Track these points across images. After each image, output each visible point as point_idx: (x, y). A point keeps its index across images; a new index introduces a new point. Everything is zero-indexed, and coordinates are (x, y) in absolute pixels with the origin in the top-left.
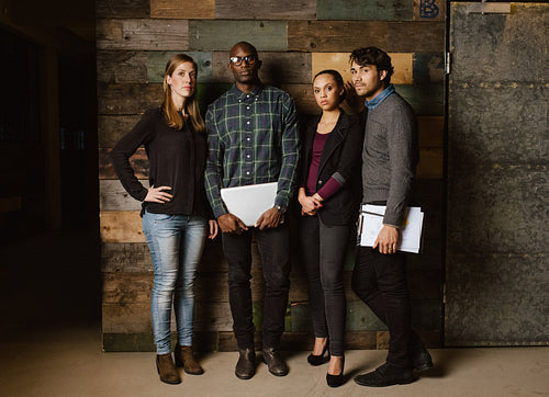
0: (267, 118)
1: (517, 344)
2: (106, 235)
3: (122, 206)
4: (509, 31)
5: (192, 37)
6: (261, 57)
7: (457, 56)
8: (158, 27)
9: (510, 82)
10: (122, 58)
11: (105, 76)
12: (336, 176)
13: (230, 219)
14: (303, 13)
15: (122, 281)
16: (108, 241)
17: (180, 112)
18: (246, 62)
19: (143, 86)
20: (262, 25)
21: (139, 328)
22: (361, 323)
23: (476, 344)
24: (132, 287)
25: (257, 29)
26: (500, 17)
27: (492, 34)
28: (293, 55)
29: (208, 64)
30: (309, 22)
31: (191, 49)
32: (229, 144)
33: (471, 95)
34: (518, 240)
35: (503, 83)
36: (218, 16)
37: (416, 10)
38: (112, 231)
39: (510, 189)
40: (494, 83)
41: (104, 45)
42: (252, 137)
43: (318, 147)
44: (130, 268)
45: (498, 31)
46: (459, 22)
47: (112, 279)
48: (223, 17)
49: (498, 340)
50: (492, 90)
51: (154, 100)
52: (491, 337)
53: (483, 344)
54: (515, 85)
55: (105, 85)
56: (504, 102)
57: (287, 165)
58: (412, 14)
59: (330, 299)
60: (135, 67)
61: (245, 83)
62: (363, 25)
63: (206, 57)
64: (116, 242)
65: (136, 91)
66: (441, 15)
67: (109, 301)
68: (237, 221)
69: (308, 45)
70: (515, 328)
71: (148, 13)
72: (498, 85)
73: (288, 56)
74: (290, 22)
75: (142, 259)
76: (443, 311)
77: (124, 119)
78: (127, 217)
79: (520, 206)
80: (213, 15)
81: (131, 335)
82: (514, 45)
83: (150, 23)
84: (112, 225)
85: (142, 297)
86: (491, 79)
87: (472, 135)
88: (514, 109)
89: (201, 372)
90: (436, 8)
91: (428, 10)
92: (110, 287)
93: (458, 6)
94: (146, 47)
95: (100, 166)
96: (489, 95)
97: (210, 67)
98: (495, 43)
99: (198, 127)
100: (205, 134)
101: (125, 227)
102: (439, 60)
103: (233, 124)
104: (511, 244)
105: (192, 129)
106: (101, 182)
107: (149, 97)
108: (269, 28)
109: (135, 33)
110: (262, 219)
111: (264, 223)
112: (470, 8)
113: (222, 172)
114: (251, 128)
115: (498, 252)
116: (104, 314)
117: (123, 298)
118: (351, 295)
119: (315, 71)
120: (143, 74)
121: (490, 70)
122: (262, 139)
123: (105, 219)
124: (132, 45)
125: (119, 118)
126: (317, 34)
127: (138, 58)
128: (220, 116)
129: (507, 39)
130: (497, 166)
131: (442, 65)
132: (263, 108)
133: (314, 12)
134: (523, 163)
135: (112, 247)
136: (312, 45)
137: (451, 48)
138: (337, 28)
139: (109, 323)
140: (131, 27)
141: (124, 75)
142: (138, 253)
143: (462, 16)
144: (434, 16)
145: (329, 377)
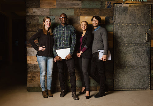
0: (68, 32)
1: (132, 89)
2: (28, 62)
3: (32, 55)
4: (129, 11)
5: (50, 12)
6: (68, 17)
7: (116, 17)
8: (42, 10)
9: (129, 24)
10: (33, 17)
11: (28, 22)
12: (85, 46)
13: (58, 57)
14: (78, 6)
15: (32, 74)
16: (29, 64)
17: (47, 31)
19: (38, 25)
20: (68, 10)
21: (37, 86)
22: (93, 84)
23: (122, 90)
24: (35, 75)
25: (67, 10)
26: (127, 8)
27: (125, 12)
28: (76, 17)
29: (54, 19)
30: (80, 9)
31: (50, 15)
33: (120, 27)
34: (132, 63)
35: (128, 24)
36: (57, 7)
37: (106, 6)
38: (30, 61)
39: (130, 50)
40: (125, 24)
41: (28, 14)
44: (34, 70)
45: (126, 11)
46: (117, 9)
47: (30, 73)
48: (58, 7)
49: (127, 89)
51: (40, 28)
52: (126, 88)
53: (124, 90)
54: (131, 25)
55: (28, 24)
56: (128, 29)
58: (105, 7)
60: (36, 20)
61: (63, 24)
62: (92, 10)
63: (54, 17)
64: (31, 64)
65: (36, 26)
66: (112, 7)
67: (29, 79)
69: (79, 14)
70: (132, 85)
71: (39, 6)
72: (127, 25)
73: (74, 17)
74: (75, 9)
75: (37, 68)
76: (114, 81)
77: (33, 33)
78: (33, 57)
79: (132, 55)
80: (56, 7)
81: (34, 88)
82: (130, 15)
83: (40, 9)
84: (30, 60)
85: (37, 78)
86: (125, 23)
87: (120, 37)
88: (131, 30)
89: (52, 96)
90: (111, 5)
91: (109, 6)
92: (29, 75)
93: (116, 5)
94: (39, 15)
95: (27, 44)
96: (124, 27)
97: (55, 20)
98: (126, 14)
99: (51, 34)
100: (53, 36)
101: (33, 60)
102: (112, 18)
103: (60, 33)
104: (130, 64)
106: (27, 48)
107: (39, 27)
108: (70, 10)
109: (35, 11)
110: (66, 57)
111: (67, 58)
112: (119, 5)
114: (64, 34)
115: (127, 66)
116: (27, 82)
117: (32, 78)
119: (81, 21)
120: (38, 21)
121: (124, 21)
122: (67, 37)
123: (28, 58)
124: (35, 14)
125: (32, 32)
126: (81, 12)
127: (37, 17)
128: (57, 31)
129: (129, 13)
130: (126, 45)
131: (113, 19)
132: (67, 30)
133: (81, 6)
134: (133, 44)
135: (30, 65)
136: (80, 14)
137: (115, 15)
138: (86, 10)
139: (29, 85)
140: (35, 10)
141: (34, 22)
142: (37, 66)
143: (117, 8)
144: (110, 7)
145: (86, 96)
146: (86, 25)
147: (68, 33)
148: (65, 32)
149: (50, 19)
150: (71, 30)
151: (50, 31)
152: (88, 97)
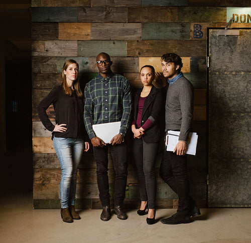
0: (116, 90)
1: (246, 206)
2: (36, 149)
3: (44, 135)
4: (239, 45)
5: (79, 50)
6: (112, 59)
7: (213, 58)
8: (63, 44)
9: (240, 71)
10: (44, 61)
11: (36, 70)
12: (151, 118)
13: (97, 140)
14: (135, 36)
15: (43, 173)
16: (36, 152)
17: (71, 88)
18: (105, 63)
19: (55, 75)
20: (114, 43)
21: (52, 197)
22: (165, 195)
23: (224, 206)
24: (48, 176)
25: (112, 45)
26: (234, 37)
27: (230, 47)
28: (130, 58)
29: (87, 63)
30: (138, 41)
31: (78, 56)
32: (97, 102)
33: (220, 78)
34: (246, 152)
35: (236, 72)
36: (92, 38)
37: (192, 34)
38: (38, 147)
39: (241, 126)
40: (232, 72)
41: (36, 54)
42: (108, 99)
43: (141, 104)
44: (47, 166)
45: (233, 45)
46: (214, 40)
47: (38, 172)
48: (94, 39)
49: (236, 204)
50: (231, 76)
52: (233, 202)
53: (228, 206)
54: (243, 73)
55: (36, 74)
56: (238, 82)
57: (125, 113)
58: (189, 36)
59: (148, 180)
60: (50, 65)
62: (164, 42)
63: (87, 60)
64: (40, 153)
65: (51, 77)
66: (204, 37)
67: (37, 183)
68: (101, 141)
69: (137, 54)
70: (245, 198)
71: (57, 37)
72: (234, 73)
73: (127, 59)
74: (128, 41)
75: (53, 161)
76: (207, 188)
77: (45, 91)
78: (46, 140)
79: (246, 135)
80: (90, 38)
81: (47, 200)
82: (242, 53)
83: (58, 42)
84: (38, 144)
85: (53, 181)
86: (230, 70)
87: (221, 98)
88: (242, 85)
89: (79, 218)
90: (202, 33)
91: (198, 34)
92: (37, 176)
93: (213, 32)
94: (56, 55)
95: (33, 114)
96: (230, 78)
97: (88, 65)
98: (232, 52)
101: (45, 145)
102: (203, 61)
103: (99, 93)
104: (242, 154)
105: (76, 96)
106: (33, 122)
107: (58, 80)
108: (118, 44)
109: (50, 48)
110: (113, 140)
111: (114, 141)
112: (219, 32)
113: (93, 117)
114: (108, 94)
115: (235, 158)
116: (34, 189)
117: (43, 181)
118: (160, 180)
119: (141, 66)
120: (55, 68)
121: (229, 65)
122: (113, 100)
123: (35, 141)
124: (49, 54)
125: (42, 90)
126: (142, 47)
127: (52, 60)
128: (92, 89)
129: (239, 49)
130: (234, 114)
131: (205, 63)
132: (113, 85)
133: (140, 36)
134: (248, 112)
135: (38, 155)
136: (139, 54)
137: (210, 54)
138: (152, 45)
139: (37, 194)
140: (49, 44)
141: (46, 69)
142: (52, 158)
143: (215, 37)
144: (201, 37)
145: (148, 219)
146: (149, 75)
147: (114, 91)
148: (108, 91)
149: (78, 65)
150: (120, 85)
151: (77, 87)
152: (151, 221)
